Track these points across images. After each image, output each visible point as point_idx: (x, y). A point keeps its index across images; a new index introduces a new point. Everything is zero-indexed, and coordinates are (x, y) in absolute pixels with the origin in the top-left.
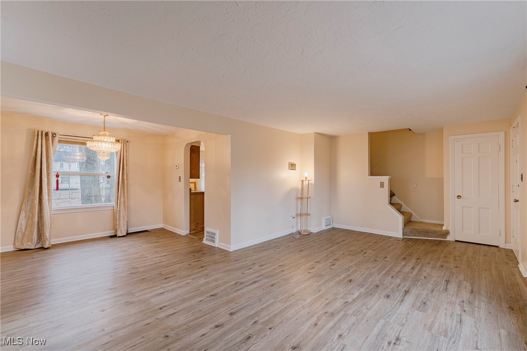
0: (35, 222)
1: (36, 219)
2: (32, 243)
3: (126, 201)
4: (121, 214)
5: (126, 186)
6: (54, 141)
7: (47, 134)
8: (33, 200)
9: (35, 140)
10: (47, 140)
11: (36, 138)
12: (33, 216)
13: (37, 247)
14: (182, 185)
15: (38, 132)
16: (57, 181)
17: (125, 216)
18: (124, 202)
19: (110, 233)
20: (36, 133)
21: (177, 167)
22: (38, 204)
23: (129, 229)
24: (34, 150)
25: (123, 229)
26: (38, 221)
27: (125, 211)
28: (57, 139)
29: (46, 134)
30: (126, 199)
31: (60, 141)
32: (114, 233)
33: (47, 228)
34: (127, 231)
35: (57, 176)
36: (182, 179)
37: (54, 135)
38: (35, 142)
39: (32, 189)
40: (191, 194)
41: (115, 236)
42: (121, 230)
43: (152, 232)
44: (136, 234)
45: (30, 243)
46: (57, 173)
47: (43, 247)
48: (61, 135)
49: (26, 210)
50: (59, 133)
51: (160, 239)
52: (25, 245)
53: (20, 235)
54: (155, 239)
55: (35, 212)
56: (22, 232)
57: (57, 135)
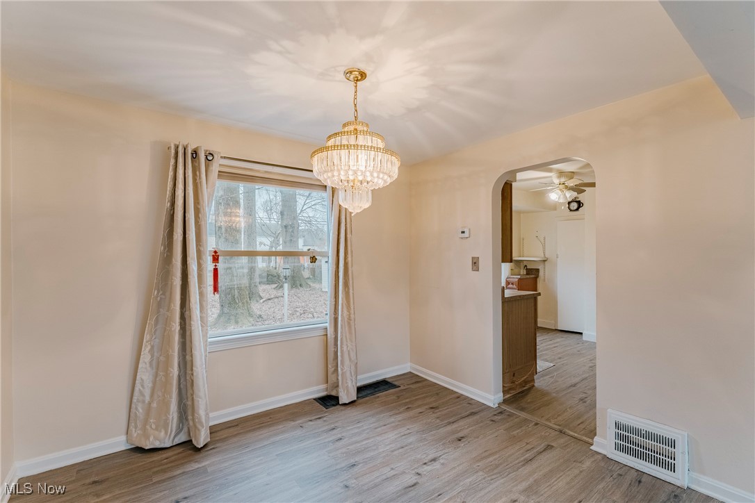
0: (173, 376)
1: (175, 371)
2: (166, 433)
3: (352, 316)
4: (345, 349)
6: (209, 173)
7: (195, 153)
8: (168, 321)
9: (171, 168)
10: (196, 170)
11: (172, 162)
12: (168, 364)
13: (177, 441)
15: (177, 147)
16: (216, 271)
17: (351, 353)
18: (349, 319)
19: (319, 391)
20: (173, 151)
21: (466, 235)
22: (179, 331)
24: (168, 193)
25: (350, 383)
26: (179, 376)
27: (351, 340)
28: (215, 168)
29: (192, 154)
31: (222, 175)
32: (327, 389)
33: (202, 394)
35: (216, 259)
36: (486, 264)
37: (210, 156)
38: (171, 174)
39: (164, 294)
40: (504, 301)
41: (329, 401)
42: (347, 387)
43: (402, 388)
44: (372, 394)
45: (163, 434)
46: (215, 252)
47: (191, 441)
48: (225, 158)
49: (152, 347)
50: (220, 153)
51: (453, 422)
52: (151, 439)
53: (140, 410)
54: (438, 421)
55: (173, 351)
56: (144, 402)
57: (215, 156)
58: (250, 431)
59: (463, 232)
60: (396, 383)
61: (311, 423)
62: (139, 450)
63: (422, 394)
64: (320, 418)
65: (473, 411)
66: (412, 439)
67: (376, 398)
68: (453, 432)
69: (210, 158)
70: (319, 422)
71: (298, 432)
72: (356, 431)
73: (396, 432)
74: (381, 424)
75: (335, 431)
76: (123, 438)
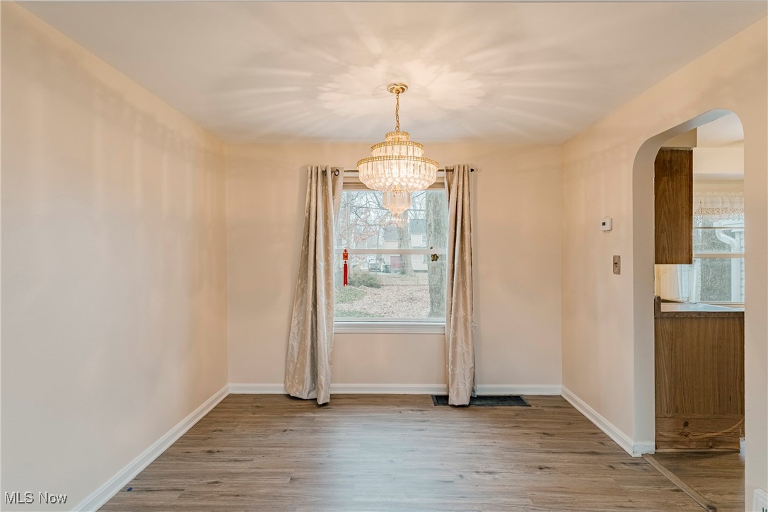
2: (303, 388)
3: (469, 317)
4: (459, 349)
5: (468, 281)
6: (336, 187)
7: (324, 173)
10: (325, 183)
13: (309, 397)
14: (624, 284)
15: (312, 168)
16: (346, 266)
17: (466, 355)
18: (466, 320)
20: (309, 171)
21: (607, 227)
22: (312, 312)
23: (478, 386)
25: (461, 387)
27: (467, 342)
28: (340, 181)
29: (322, 174)
30: (469, 313)
31: (346, 185)
32: (446, 389)
34: (473, 391)
35: (346, 257)
36: (627, 265)
37: (336, 172)
38: (308, 190)
40: (660, 316)
41: (442, 400)
42: (458, 389)
43: (532, 407)
44: (492, 405)
45: (301, 388)
46: (346, 251)
47: (316, 399)
48: (348, 171)
49: (299, 322)
50: (343, 168)
51: (554, 453)
52: (295, 389)
53: (291, 368)
54: (538, 446)
55: (308, 327)
56: (293, 362)
57: (340, 171)
58: (361, 404)
59: (604, 224)
60: (530, 402)
61: (410, 412)
62: (288, 396)
63: (551, 419)
64: (421, 410)
65: (595, 450)
66: (486, 451)
67: (491, 409)
68: (542, 460)
69: (337, 174)
70: (419, 413)
71: (395, 415)
72: (444, 429)
73: (478, 441)
74: (472, 431)
75: (424, 423)
76: (282, 385)
